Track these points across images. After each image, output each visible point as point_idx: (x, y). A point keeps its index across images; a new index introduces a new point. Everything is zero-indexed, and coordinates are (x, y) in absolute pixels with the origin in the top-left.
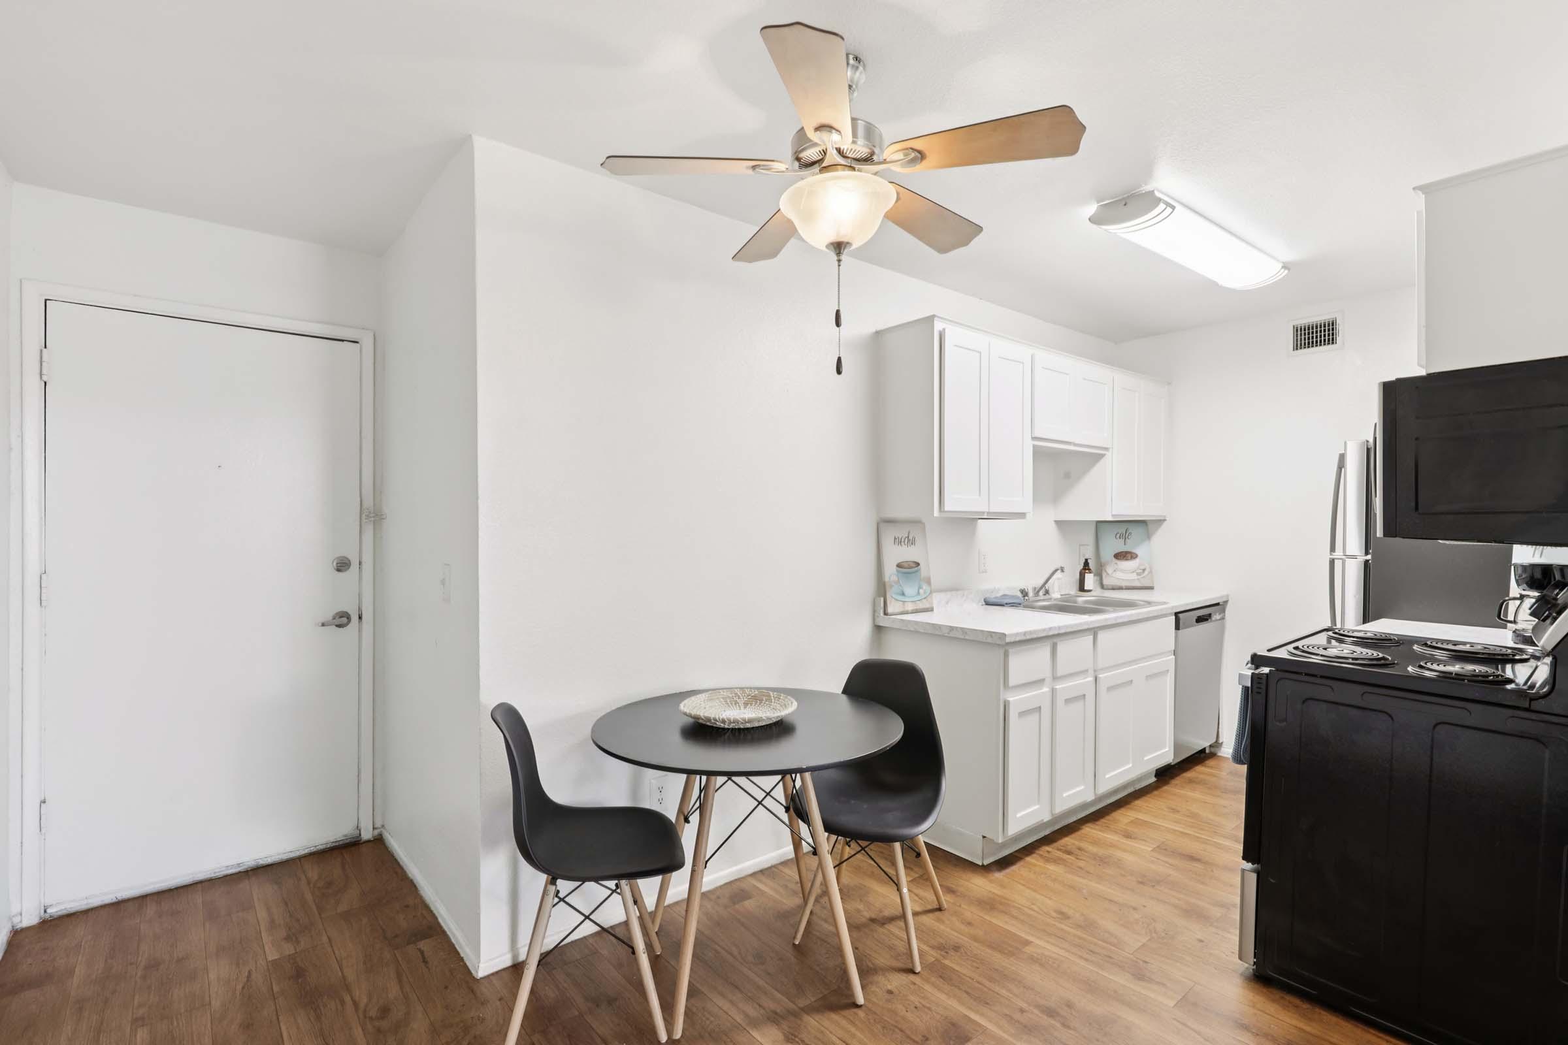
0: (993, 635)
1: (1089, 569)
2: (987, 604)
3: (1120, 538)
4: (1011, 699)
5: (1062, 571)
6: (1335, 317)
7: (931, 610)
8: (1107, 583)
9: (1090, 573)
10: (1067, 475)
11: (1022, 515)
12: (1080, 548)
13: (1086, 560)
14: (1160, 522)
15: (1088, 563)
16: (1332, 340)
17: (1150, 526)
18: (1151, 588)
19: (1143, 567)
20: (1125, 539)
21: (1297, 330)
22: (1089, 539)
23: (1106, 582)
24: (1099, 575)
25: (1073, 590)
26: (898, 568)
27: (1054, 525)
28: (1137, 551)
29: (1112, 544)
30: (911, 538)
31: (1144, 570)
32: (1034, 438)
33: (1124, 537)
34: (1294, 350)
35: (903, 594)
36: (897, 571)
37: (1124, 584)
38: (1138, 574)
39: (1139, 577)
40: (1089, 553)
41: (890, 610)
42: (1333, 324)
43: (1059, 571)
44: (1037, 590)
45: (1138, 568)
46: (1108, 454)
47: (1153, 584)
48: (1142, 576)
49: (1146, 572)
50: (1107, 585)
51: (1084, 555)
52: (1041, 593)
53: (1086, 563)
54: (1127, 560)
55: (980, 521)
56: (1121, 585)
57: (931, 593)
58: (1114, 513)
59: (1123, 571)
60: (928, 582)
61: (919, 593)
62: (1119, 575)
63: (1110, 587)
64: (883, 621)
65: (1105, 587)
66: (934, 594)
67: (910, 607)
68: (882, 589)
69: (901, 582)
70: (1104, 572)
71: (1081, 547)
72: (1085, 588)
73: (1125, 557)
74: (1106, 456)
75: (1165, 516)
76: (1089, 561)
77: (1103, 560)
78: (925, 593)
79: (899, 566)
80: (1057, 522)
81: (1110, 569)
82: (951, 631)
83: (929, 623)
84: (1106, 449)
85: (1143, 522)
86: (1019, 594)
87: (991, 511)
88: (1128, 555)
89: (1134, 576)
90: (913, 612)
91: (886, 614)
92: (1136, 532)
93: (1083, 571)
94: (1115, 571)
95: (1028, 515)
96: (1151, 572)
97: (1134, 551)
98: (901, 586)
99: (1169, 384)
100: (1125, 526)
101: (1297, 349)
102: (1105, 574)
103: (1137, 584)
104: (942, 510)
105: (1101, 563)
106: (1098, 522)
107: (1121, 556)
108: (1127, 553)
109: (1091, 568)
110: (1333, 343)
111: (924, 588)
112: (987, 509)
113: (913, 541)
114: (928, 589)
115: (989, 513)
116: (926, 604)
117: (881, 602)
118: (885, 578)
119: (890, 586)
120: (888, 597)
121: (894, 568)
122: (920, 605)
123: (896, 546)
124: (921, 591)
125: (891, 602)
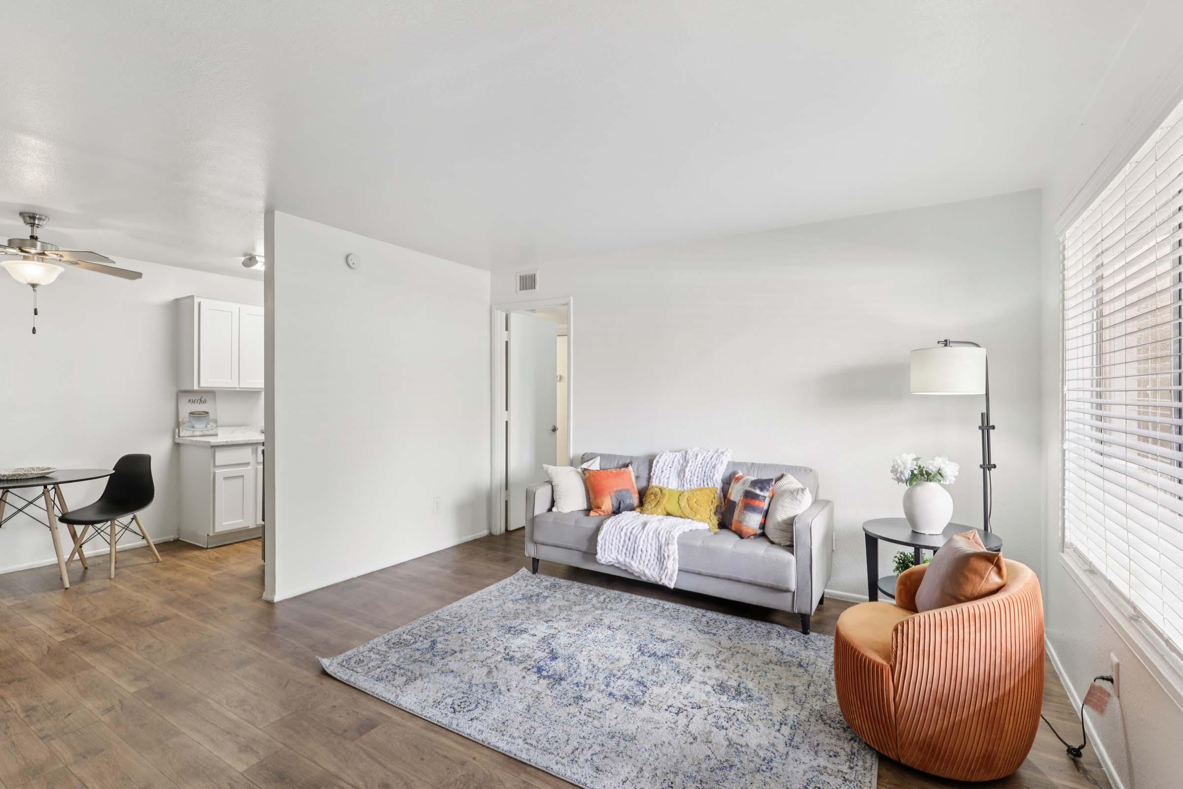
4: (217, 471)
7: (217, 435)
30: (203, 400)
35: (193, 427)
36: (190, 416)
41: (181, 435)
57: (217, 427)
60: (216, 421)
61: (206, 427)
64: (178, 441)
66: (220, 428)
67: (198, 433)
68: (178, 424)
69: (193, 421)
78: (212, 427)
79: (191, 413)
90: (200, 436)
91: (179, 436)
98: (192, 423)
104: (201, 386)
111: (212, 424)
112: (237, 386)
113: (205, 402)
114: (215, 425)
115: (240, 388)
116: (212, 432)
117: (177, 430)
118: (181, 420)
119: (184, 423)
120: (181, 428)
121: (188, 414)
122: (207, 433)
123: (190, 404)
124: (208, 426)
125: (183, 431)
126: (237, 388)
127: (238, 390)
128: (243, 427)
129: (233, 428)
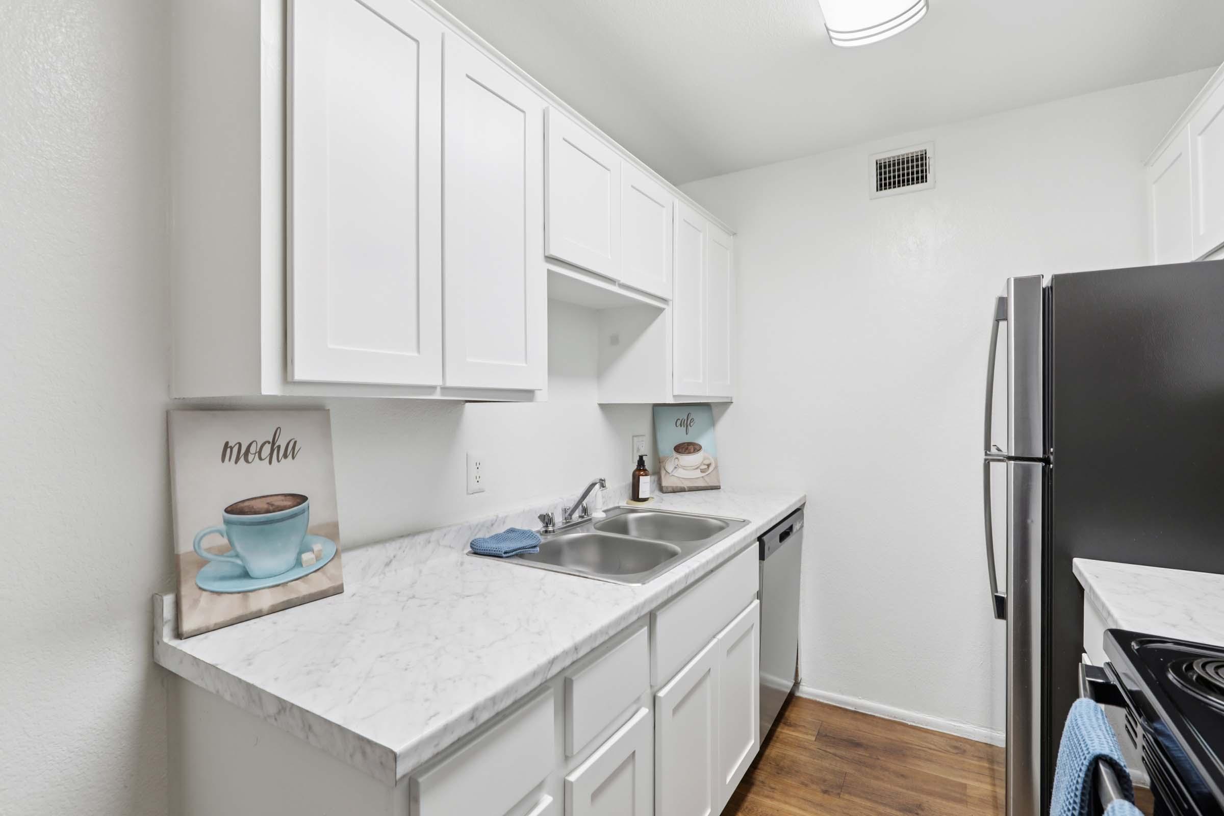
0: (368, 749)
1: (645, 470)
2: (475, 553)
3: (681, 426)
5: (603, 486)
6: (923, 149)
8: (667, 485)
9: (646, 475)
10: (615, 340)
11: (527, 395)
12: (633, 439)
13: (641, 457)
14: (726, 404)
15: (644, 461)
16: (922, 178)
17: (715, 411)
18: (717, 488)
19: (707, 462)
20: (687, 426)
21: (881, 168)
22: (644, 427)
23: (665, 483)
24: (657, 473)
25: (624, 502)
26: (226, 515)
27: (597, 411)
28: (701, 441)
29: (672, 435)
30: (282, 442)
31: (709, 465)
32: (550, 259)
33: (686, 424)
34: (877, 190)
35: (246, 575)
36: (227, 522)
37: (686, 484)
38: (703, 471)
39: (703, 474)
40: (645, 448)
42: (922, 159)
43: (597, 486)
44: (569, 512)
45: (702, 464)
46: (668, 309)
47: (719, 482)
48: (707, 473)
49: (711, 468)
50: (667, 487)
51: (638, 450)
52: (576, 516)
53: (641, 462)
54: (690, 453)
55: (467, 404)
56: (682, 485)
57: (337, 554)
58: (676, 393)
59: (684, 468)
60: (331, 532)
61: (299, 563)
62: (681, 473)
63: (670, 489)
64: (166, 657)
65: (664, 489)
66: (345, 557)
67: (267, 600)
68: (171, 574)
69: (239, 549)
70: (663, 469)
71: (635, 438)
72: (640, 496)
73: (687, 449)
74: (666, 310)
75: (731, 398)
76: (644, 458)
77: (661, 455)
78: (318, 558)
79: (230, 510)
80: (603, 406)
81: (669, 467)
82: (279, 712)
83: (240, 680)
84: (664, 300)
85: (707, 406)
86: (539, 526)
87: (449, 384)
88: (690, 447)
89: (698, 474)
90: (271, 611)
92: (699, 418)
93: (637, 473)
94: (676, 468)
95: (538, 393)
96: (716, 467)
97: (696, 442)
98: (237, 556)
99: (735, 234)
100: (689, 410)
101: (881, 190)
102: (665, 472)
103: (701, 484)
104: (289, 379)
105: (659, 459)
106: (656, 406)
107: (684, 448)
108: (689, 444)
109: (647, 467)
110: (922, 182)
111: (317, 547)
112: (438, 382)
113: (291, 451)
114: (329, 549)
115: (444, 389)
116: (320, 583)
117: (168, 600)
118: (185, 546)
119: (203, 563)
120: (186, 590)
121: (216, 517)
122: (303, 589)
123: (229, 465)
124: (306, 557)
125: (196, 602)
126: (433, 388)
127: (437, 396)
128: (421, 539)
129: (391, 549)
